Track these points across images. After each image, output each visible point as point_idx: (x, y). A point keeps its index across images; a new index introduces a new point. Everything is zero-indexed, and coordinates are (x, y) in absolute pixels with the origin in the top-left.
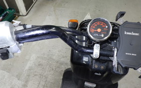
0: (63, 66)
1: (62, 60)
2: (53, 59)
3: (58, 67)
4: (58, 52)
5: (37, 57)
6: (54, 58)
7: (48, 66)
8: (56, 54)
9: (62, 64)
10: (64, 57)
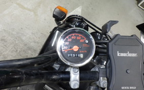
0: (30, 52)
1: (32, 44)
2: (22, 40)
3: (24, 51)
4: (31, 34)
5: (4, 30)
6: (24, 38)
7: (12, 45)
8: (28, 36)
9: (29, 48)
10: (35, 42)
